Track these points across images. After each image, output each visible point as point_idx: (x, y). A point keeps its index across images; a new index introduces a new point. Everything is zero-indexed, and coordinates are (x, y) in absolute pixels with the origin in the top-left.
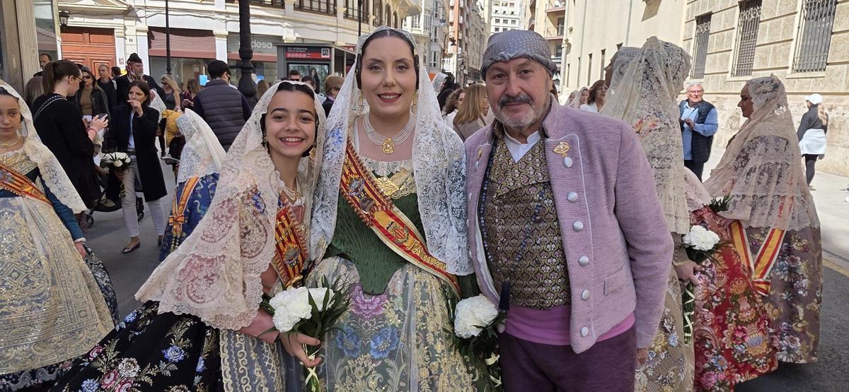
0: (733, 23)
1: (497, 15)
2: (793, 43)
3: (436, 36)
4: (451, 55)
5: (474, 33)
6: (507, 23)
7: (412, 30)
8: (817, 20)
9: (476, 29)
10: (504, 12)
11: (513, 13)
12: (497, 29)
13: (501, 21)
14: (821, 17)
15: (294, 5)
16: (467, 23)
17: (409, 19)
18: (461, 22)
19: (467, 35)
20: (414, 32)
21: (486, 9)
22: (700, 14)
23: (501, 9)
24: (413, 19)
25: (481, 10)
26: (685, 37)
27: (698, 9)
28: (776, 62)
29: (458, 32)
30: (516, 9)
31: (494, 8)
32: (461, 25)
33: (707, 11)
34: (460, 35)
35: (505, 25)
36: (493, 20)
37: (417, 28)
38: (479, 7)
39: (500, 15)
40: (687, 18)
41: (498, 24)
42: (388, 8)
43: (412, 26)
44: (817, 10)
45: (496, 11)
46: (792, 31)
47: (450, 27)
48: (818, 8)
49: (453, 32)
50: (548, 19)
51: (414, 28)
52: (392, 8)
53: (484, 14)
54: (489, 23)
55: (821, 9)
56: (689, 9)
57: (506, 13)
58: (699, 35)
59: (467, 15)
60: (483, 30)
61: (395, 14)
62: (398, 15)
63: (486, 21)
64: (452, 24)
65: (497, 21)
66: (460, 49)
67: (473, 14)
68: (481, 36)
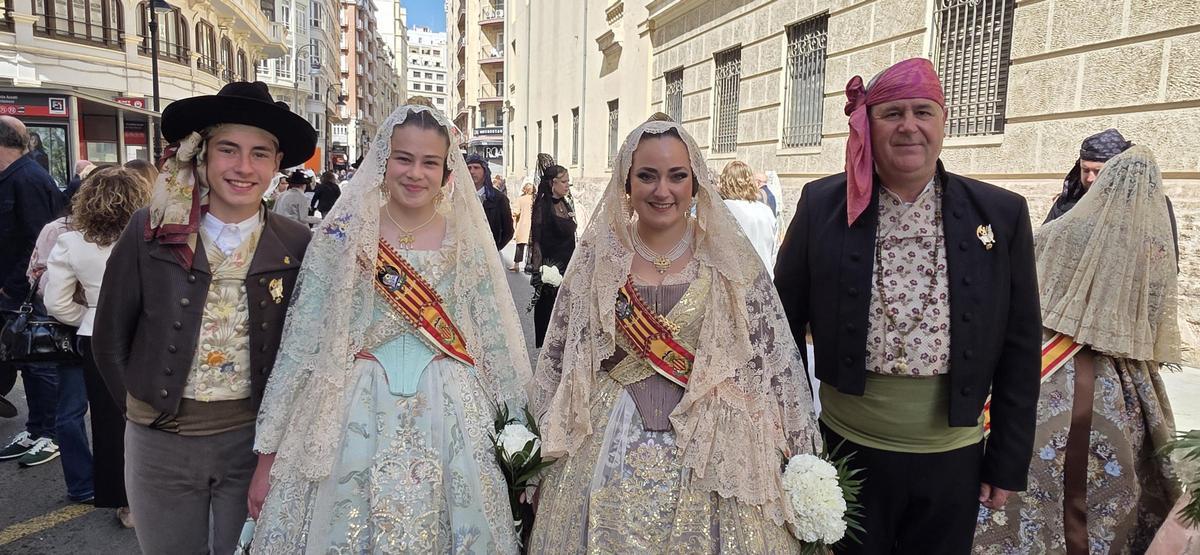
0: (709, 81)
1: (415, 66)
2: (781, 108)
3: (317, 90)
4: (346, 121)
5: (381, 89)
6: (431, 78)
7: (277, 80)
8: (805, 79)
9: (386, 85)
10: (426, 63)
11: (438, 64)
12: (417, 86)
13: (423, 74)
14: (810, 75)
15: (35, 26)
16: (370, 76)
17: (271, 62)
18: (360, 72)
19: (370, 92)
20: (280, 83)
21: (399, 57)
22: (669, 69)
23: (421, 58)
24: (277, 62)
25: (390, 58)
26: (653, 99)
27: (666, 63)
28: (763, 134)
29: (357, 87)
30: (442, 59)
31: (411, 56)
32: (360, 78)
33: (677, 65)
34: (360, 91)
35: (428, 80)
36: (410, 73)
37: (285, 78)
38: (388, 54)
39: (419, 66)
40: (654, 74)
41: (417, 79)
42: (227, 44)
43: (278, 74)
44: (804, 66)
45: (414, 61)
46: (779, 93)
47: (343, 80)
48: (806, 63)
49: (348, 86)
50: (482, 73)
51: (280, 78)
52: (234, 44)
53: (397, 63)
54: (405, 77)
55: (809, 65)
56: (655, 62)
57: (430, 63)
58: (670, 97)
59: (370, 64)
60: (395, 86)
61: (242, 53)
62: (247, 55)
63: (399, 74)
64: (346, 75)
65: (417, 74)
66: (361, 112)
67: (378, 63)
68: (393, 94)
